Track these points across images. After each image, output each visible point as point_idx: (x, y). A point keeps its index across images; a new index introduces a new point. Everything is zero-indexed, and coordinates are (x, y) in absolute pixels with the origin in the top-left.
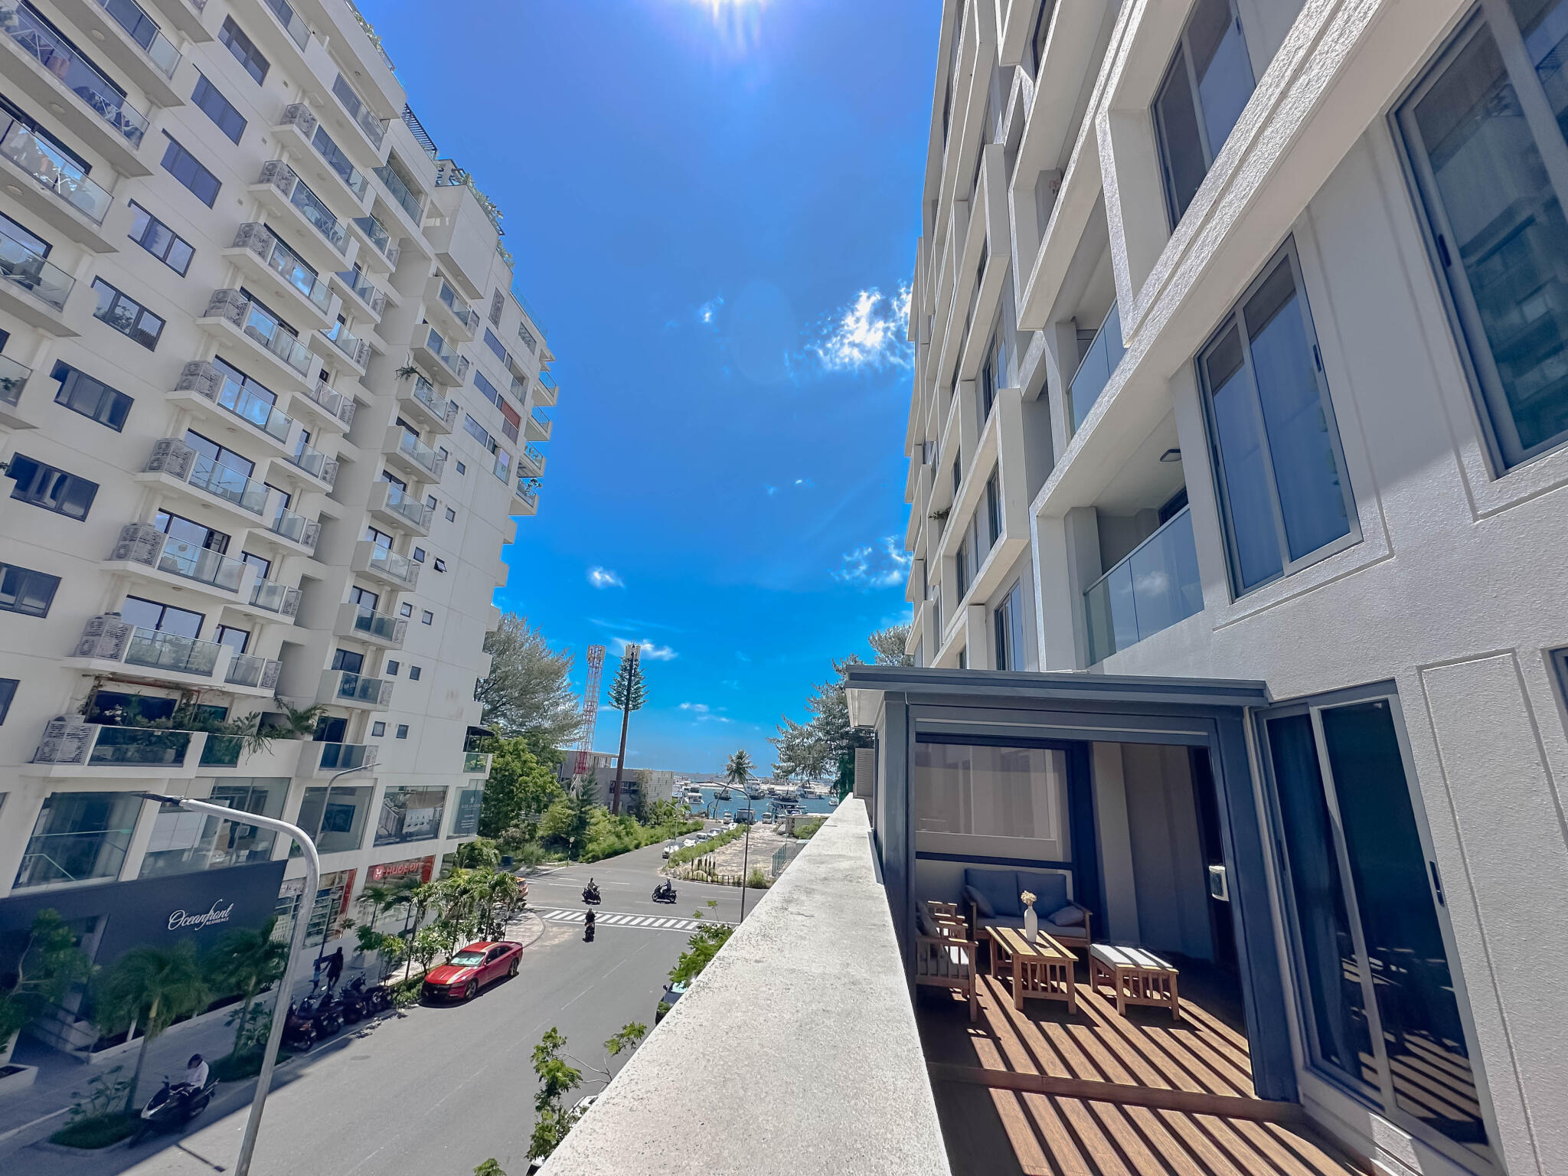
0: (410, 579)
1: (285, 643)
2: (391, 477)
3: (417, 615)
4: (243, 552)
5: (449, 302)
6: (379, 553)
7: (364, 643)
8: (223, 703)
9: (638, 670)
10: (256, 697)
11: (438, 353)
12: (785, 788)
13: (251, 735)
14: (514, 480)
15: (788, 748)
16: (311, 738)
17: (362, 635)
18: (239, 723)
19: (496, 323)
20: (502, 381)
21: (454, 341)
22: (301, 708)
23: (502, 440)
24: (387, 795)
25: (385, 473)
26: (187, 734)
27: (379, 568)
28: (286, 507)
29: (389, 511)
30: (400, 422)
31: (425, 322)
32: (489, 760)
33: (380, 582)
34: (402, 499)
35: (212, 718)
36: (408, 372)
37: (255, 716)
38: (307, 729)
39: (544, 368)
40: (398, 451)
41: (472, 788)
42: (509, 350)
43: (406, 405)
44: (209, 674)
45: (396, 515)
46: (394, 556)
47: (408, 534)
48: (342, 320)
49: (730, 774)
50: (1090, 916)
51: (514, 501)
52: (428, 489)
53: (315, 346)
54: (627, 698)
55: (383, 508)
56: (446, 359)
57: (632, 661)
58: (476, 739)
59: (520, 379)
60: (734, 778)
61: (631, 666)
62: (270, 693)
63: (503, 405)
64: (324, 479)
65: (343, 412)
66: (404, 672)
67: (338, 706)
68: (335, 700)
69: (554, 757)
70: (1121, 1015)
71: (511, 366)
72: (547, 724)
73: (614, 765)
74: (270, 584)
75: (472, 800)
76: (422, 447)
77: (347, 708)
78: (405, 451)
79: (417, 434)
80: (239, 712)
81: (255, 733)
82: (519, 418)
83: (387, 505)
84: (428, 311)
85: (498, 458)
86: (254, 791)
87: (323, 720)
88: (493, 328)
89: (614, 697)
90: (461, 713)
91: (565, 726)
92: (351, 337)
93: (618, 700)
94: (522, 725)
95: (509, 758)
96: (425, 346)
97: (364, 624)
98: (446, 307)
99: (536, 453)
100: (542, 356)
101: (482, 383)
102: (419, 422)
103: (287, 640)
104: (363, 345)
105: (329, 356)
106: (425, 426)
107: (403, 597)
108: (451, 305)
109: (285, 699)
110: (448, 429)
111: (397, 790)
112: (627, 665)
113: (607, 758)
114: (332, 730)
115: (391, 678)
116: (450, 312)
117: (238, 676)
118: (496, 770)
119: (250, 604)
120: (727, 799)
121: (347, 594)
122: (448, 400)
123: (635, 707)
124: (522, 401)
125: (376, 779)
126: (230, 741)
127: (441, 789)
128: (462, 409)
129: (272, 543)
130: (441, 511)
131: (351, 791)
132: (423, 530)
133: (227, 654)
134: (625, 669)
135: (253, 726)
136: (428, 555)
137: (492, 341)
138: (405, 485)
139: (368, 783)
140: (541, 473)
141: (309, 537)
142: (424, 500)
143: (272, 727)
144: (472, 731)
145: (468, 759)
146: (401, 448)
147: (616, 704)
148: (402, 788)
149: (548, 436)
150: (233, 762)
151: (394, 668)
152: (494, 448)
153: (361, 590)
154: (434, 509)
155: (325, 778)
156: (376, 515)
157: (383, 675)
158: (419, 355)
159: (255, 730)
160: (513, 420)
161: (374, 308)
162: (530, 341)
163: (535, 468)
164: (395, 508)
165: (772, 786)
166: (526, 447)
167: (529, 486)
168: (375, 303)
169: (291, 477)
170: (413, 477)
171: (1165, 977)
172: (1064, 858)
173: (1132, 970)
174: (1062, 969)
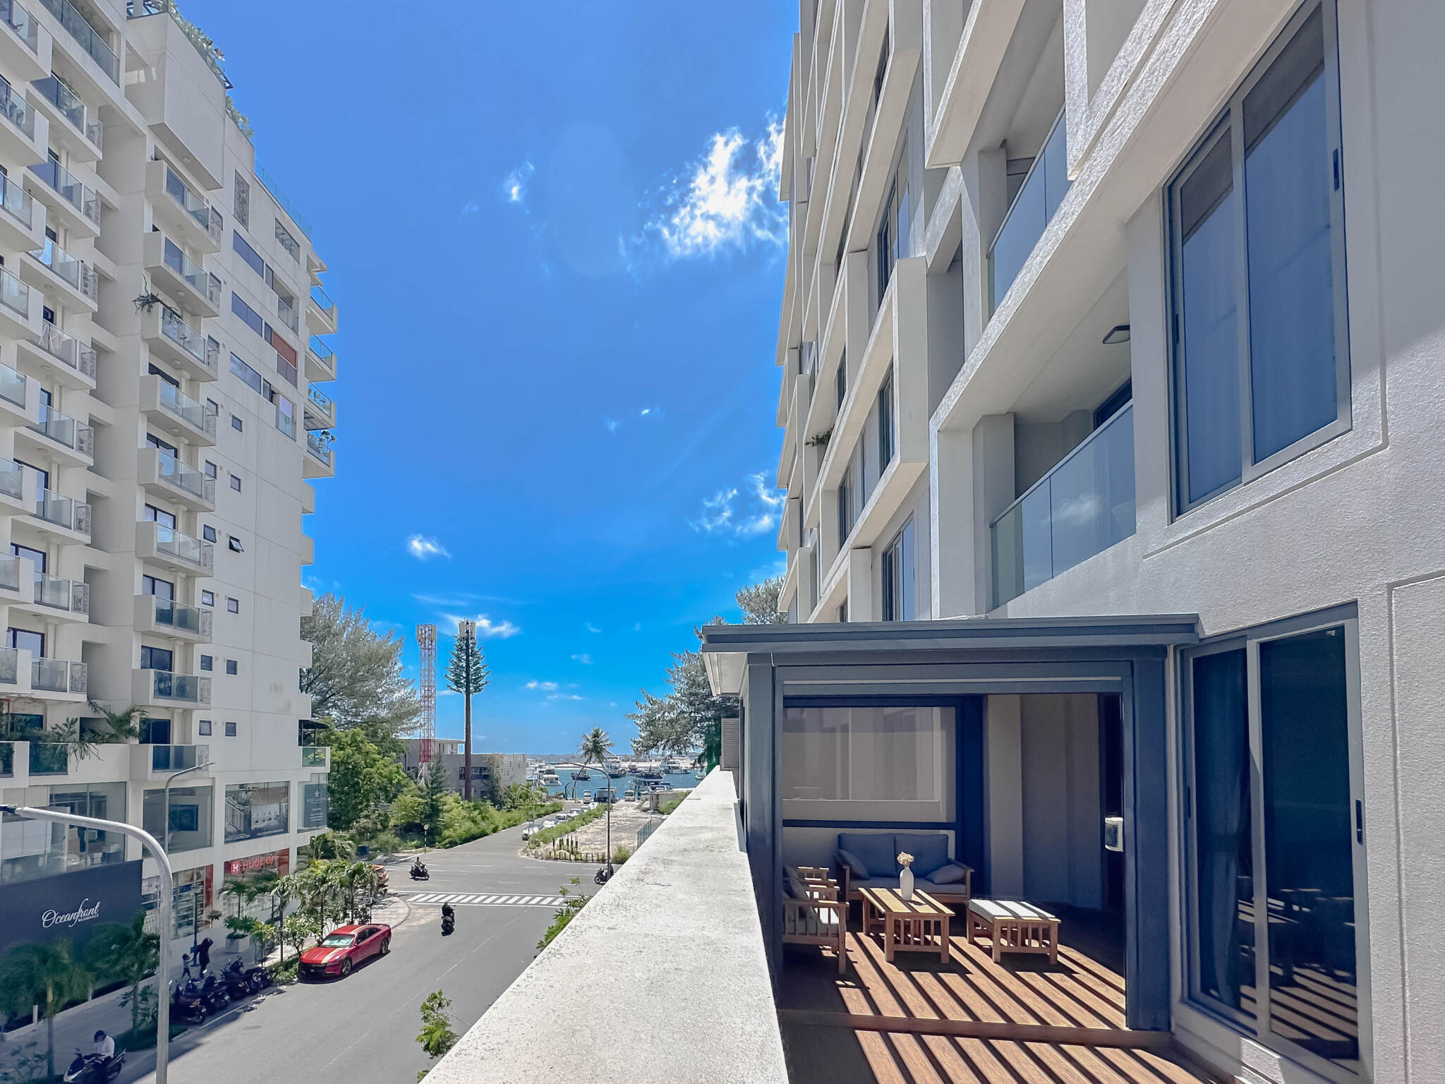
0: (205, 562)
1: (84, 643)
2: (158, 442)
3: (221, 604)
4: (12, 544)
5: (180, 196)
6: (163, 534)
7: (169, 637)
8: (37, 711)
9: (476, 649)
10: (69, 702)
11: (181, 272)
12: (648, 765)
13: (74, 742)
14: (302, 434)
15: (648, 724)
16: (137, 741)
17: (165, 629)
18: (58, 730)
19: (243, 221)
20: (266, 304)
21: (196, 253)
22: (119, 711)
23: (279, 383)
24: (228, 794)
25: (150, 437)
26: (9, 745)
27: (166, 551)
28: (46, 486)
29: (163, 484)
30: (153, 370)
31: (155, 229)
32: (327, 753)
33: (171, 568)
34: (176, 468)
35: (29, 726)
36: (148, 302)
37: (73, 722)
38: (131, 732)
39: (314, 282)
40: (158, 408)
41: (315, 782)
42: (267, 261)
43: (155, 347)
44: (13, 681)
45: (173, 488)
46: (182, 537)
47: (192, 510)
48: (52, 236)
49: (586, 754)
50: (972, 873)
51: (306, 462)
52: (204, 454)
53: (27, 275)
54: (468, 681)
55: (157, 480)
56: (191, 279)
57: (467, 639)
58: (309, 733)
59: (287, 301)
60: (591, 757)
61: (467, 646)
62: (82, 698)
63: (272, 336)
64: (81, 449)
65: (83, 362)
66: (220, 666)
67: (158, 708)
68: (152, 700)
69: (396, 746)
70: (996, 962)
71: (274, 282)
72: (383, 713)
73: (461, 751)
74: (52, 579)
75: (317, 794)
76: (186, 401)
77: (166, 708)
78: (166, 406)
79: (177, 384)
80: (55, 719)
81: (78, 740)
82: (295, 352)
83: (160, 476)
84: (156, 211)
85: (278, 407)
86: (92, 797)
87: (144, 722)
88: (242, 231)
89: (453, 680)
90: (289, 706)
91: (403, 714)
92: (69, 259)
93: (457, 683)
94: (356, 715)
95: (349, 750)
96: (162, 263)
97: (165, 617)
98: (178, 205)
99: (322, 397)
100: (310, 265)
101: (241, 308)
102: (177, 368)
103: (86, 639)
104: (85, 269)
105: (48, 287)
106: (184, 373)
107: (200, 584)
108: (183, 202)
109: (99, 703)
110: (213, 374)
111: (237, 788)
112: (463, 644)
113: (453, 744)
114: (157, 732)
115: (206, 673)
116: (184, 212)
117: (45, 681)
118: (338, 763)
119: (36, 602)
120: (585, 779)
121: (139, 586)
122: (204, 335)
123: (477, 689)
124: (295, 329)
125: (214, 779)
126: (55, 748)
127: (283, 785)
128: (224, 346)
129: (41, 531)
130: (223, 480)
131: (191, 792)
132: (207, 504)
133: (26, 660)
134: (461, 649)
135: (74, 732)
136: (220, 533)
137: (241, 246)
138: (176, 451)
139: (208, 783)
140: (332, 422)
141: (80, 521)
142: (202, 467)
143: (93, 731)
144: (304, 724)
145: (305, 753)
146: (161, 404)
147: (455, 687)
148: (242, 786)
149: (333, 373)
150: (63, 769)
151: (207, 663)
152: (272, 395)
153: (154, 580)
154: (215, 477)
155: (160, 779)
156: (151, 489)
157: (197, 671)
158: (158, 277)
159: (77, 736)
160: (288, 356)
161: (88, 215)
162: (291, 245)
163: (324, 416)
164: (171, 480)
165: (633, 764)
166: (310, 391)
167: (321, 440)
168: (88, 208)
169: (42, 449)
170: (183, 439)
171: (1046, 927)
172: (947, 818)
173: (1011, 922)
174: (937, 924)
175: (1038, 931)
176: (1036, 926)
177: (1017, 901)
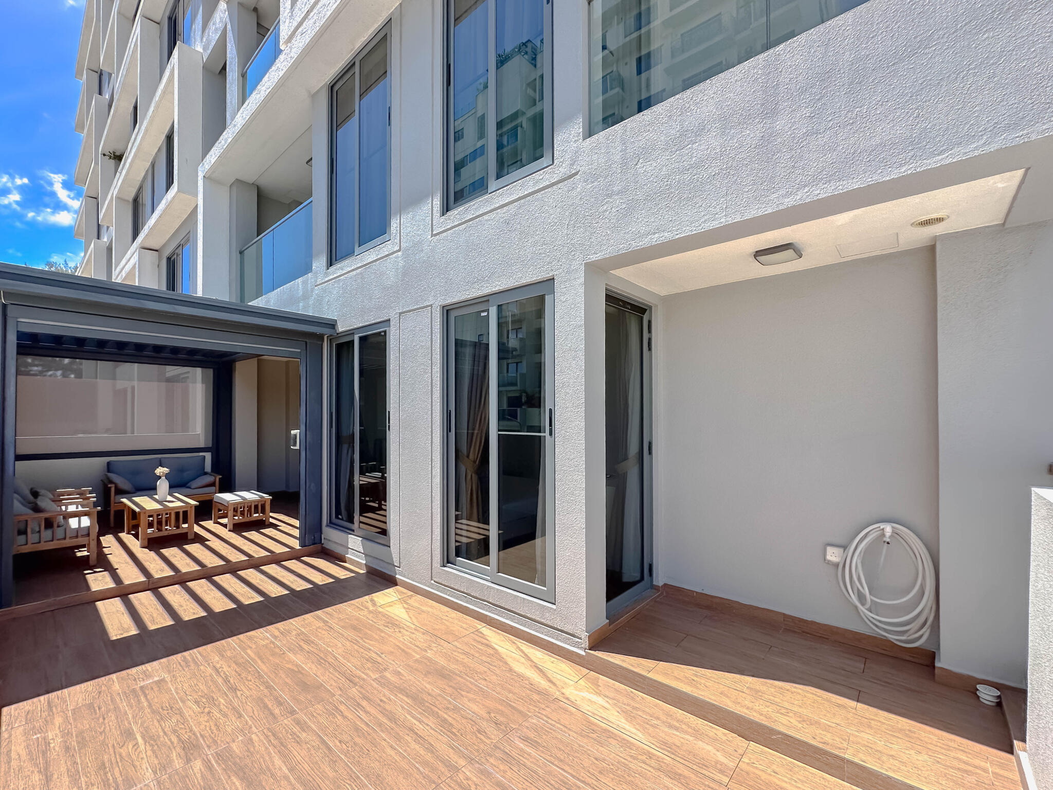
50: (220, 478)
70: (229, 531)
171: (263, 503)
172: (205, 445)
173: (240, 503)
174: (185, 513)
175: (259, 507)
176: (256, 503)
177: (248, 490)
